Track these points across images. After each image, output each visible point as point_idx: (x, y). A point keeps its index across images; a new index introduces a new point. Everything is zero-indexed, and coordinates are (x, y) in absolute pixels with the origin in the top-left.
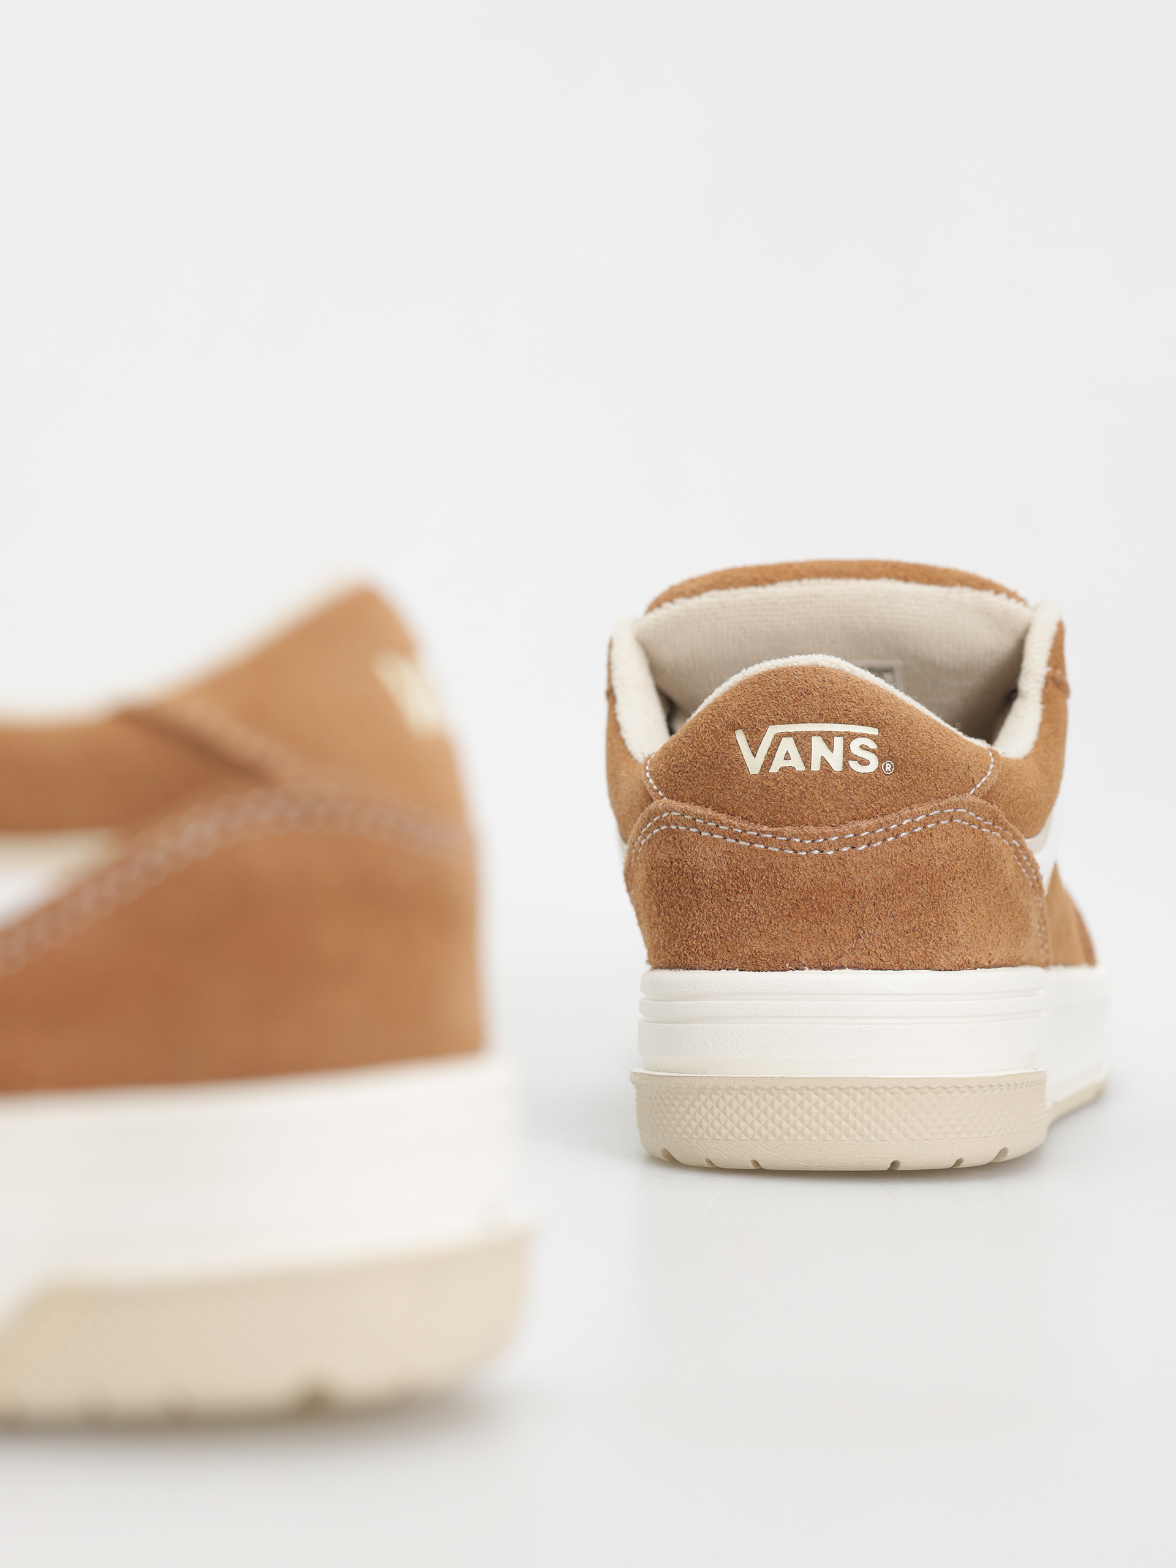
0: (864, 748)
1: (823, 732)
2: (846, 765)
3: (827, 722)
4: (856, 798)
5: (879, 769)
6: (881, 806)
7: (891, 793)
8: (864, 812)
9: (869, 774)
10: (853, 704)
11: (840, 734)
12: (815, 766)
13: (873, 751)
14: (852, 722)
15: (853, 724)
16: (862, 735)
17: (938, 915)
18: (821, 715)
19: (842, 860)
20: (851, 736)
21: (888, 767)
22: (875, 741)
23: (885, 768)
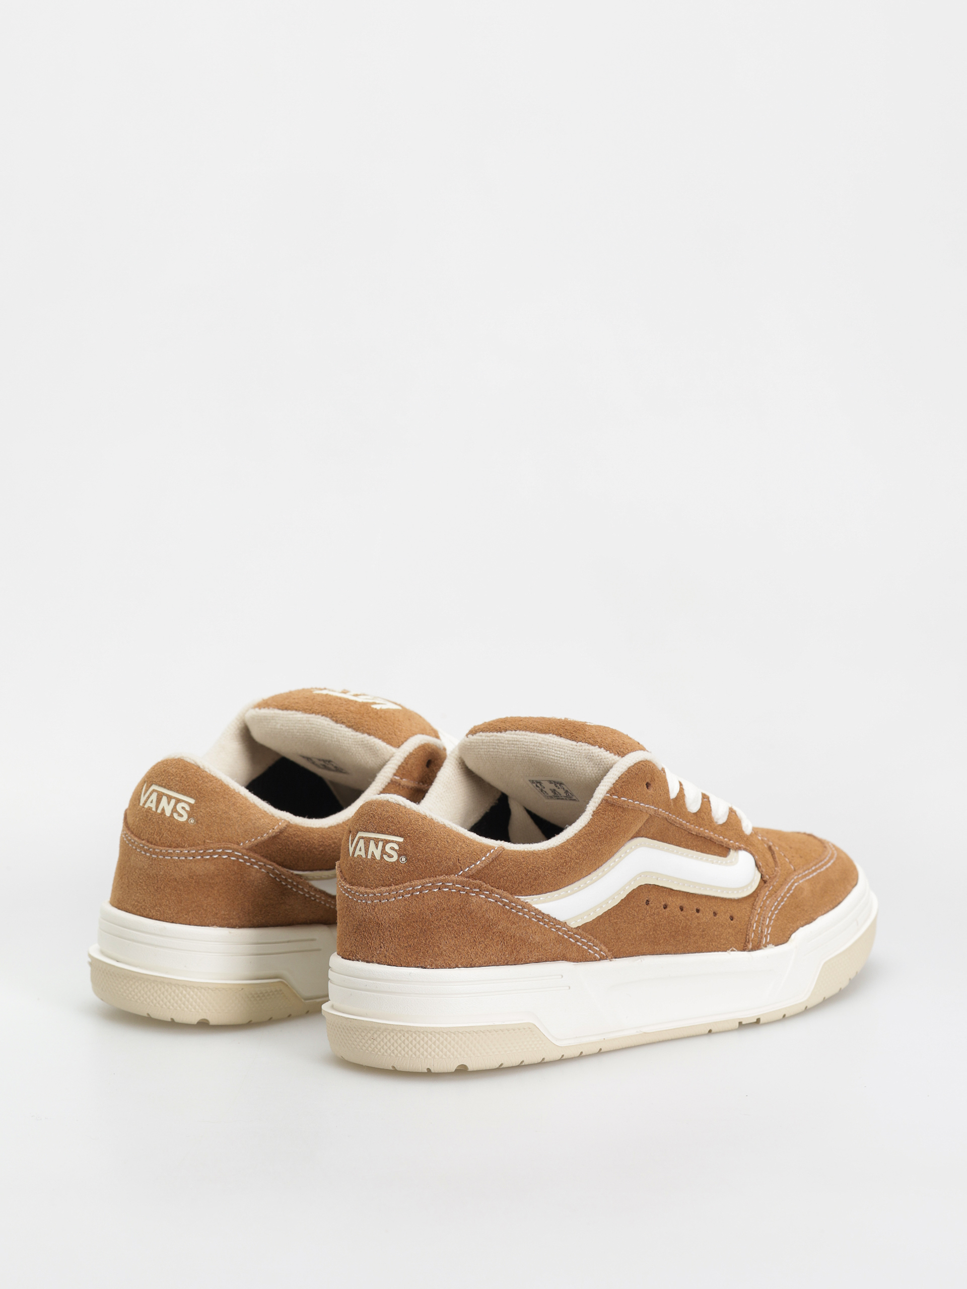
0: (392, 849)
1: (375, 838)
2: (382, 857)
3: (378, 833)
4: (384, 875)
5: (398, 860)
6: (396, 880)
7: (401, 874)
8: (387, 883)
9: (392, 863)
10: (393, 824)
11: (382, 840)
12: (369, 857)
13: (396, 851)
14: (390, 834)
15: (390, 835)
16: (392, 842)
17: (426, 939)
18: (376, 829)
19: (374, 906)
20: (387, 842)
21: (404, 859)
22: (398, 845)
23: (401, 860)
